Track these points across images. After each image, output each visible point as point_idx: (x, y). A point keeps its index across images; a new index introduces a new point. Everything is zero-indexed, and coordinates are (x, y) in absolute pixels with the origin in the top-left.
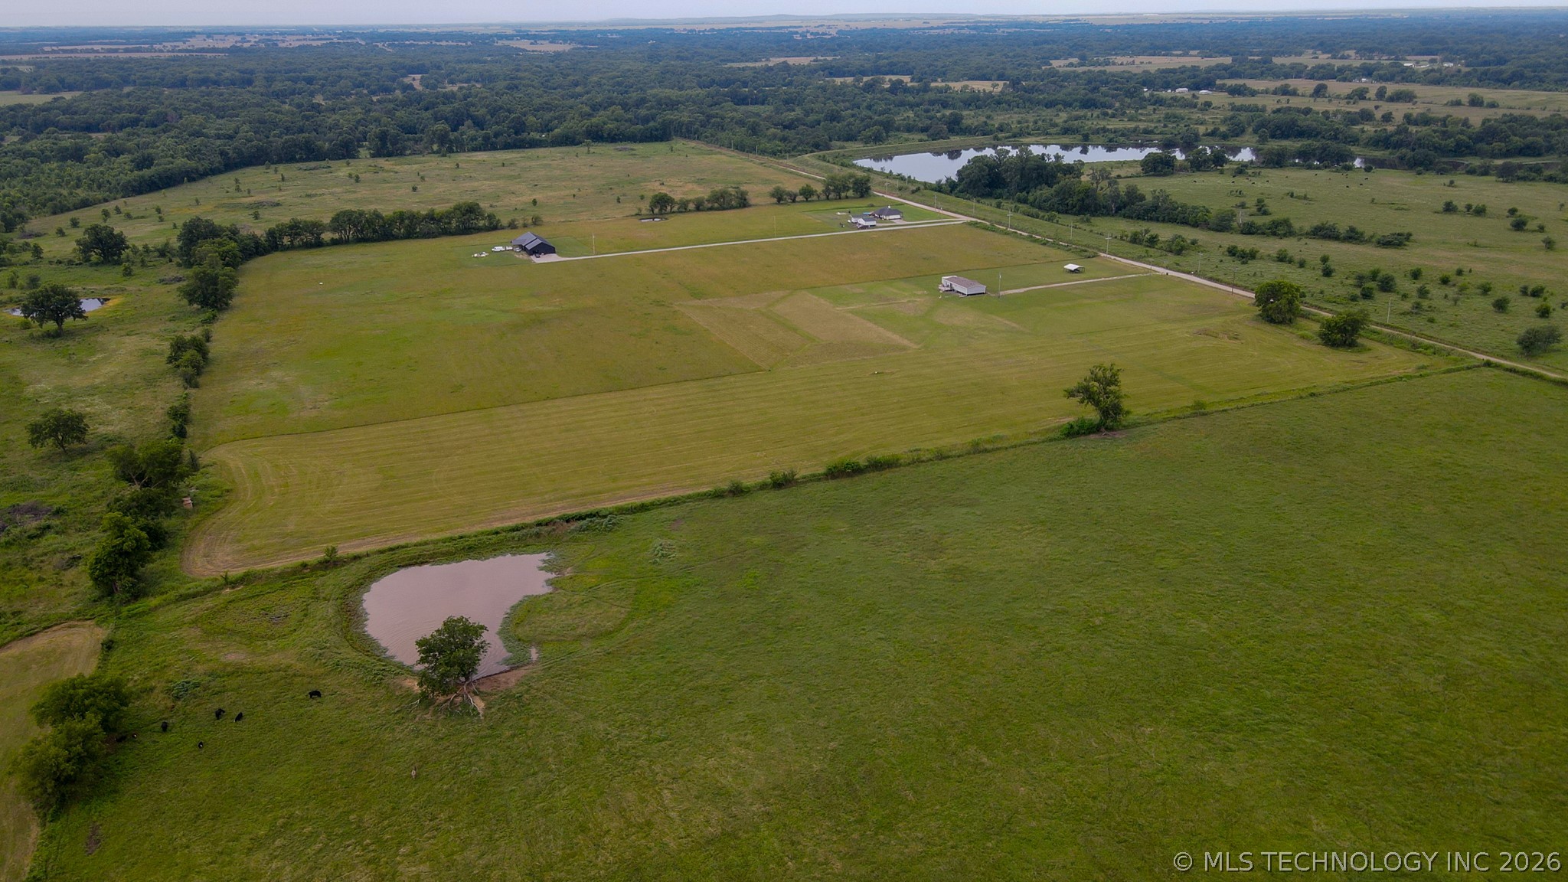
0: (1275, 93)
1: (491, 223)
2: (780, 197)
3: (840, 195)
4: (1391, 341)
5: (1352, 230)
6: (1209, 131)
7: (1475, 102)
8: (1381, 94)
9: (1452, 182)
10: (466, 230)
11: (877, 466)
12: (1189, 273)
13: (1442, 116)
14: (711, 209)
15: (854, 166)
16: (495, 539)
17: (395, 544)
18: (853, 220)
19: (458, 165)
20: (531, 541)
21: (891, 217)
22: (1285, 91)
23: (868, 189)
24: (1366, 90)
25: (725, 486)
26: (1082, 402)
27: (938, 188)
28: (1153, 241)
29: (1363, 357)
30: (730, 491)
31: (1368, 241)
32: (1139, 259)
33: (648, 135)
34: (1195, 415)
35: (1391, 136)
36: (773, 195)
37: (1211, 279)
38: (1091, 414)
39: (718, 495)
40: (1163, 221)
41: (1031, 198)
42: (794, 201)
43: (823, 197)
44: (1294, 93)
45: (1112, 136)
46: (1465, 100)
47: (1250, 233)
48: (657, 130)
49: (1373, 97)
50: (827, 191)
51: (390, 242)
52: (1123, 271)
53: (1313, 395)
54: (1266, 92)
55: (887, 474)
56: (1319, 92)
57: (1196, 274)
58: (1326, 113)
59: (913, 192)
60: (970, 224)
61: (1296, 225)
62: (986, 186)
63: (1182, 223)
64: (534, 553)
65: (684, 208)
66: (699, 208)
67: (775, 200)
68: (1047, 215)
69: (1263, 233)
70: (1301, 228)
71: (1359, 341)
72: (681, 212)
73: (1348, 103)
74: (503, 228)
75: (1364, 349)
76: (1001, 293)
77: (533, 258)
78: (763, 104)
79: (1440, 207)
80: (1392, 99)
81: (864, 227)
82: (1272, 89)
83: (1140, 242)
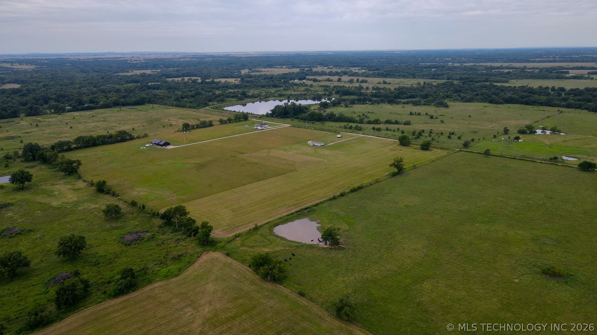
0: (326, 80)
1: (130, 138)
2: (222, 122)
3: (239, 120)
4: (435, 148)
5: (396, 121)
6: (323, 94)
7: (385, 83)
8: (358, 81)
9: (403, 106)
10: (123, 140)
11: (360, 188)
12: (369, 135)
13: (383, 87)
14: (202, 127)
16: (291, 216)
18: (255, 128)
19: (74, 117)
20: (299, 216)
21: (266, 126)
22: (329, 80)
23: (248, 118)
24: (353, 80)
25: (332, 197)
26: (394, 167)
27: (267, 115)
28: (351, 128)
29: (433, 152)
30: (333, 198)
31: (401, 124)
32: (352, 133)
33: (137, 103)
34: (414, 168)
35: (377, 94)
36: (220, 122)
37: (377, 136)
38: (396, 170)
39: (331, 200)
41: (300, 117)
42: (226, 123)
43: (234, 121)
44: (332, 81)
45: (296, 96)
46: (382, 82)
47: (370, 123)
48: (140, 101)
49: (356, 81)
50: (235, 119)
51: (99, 147)
52: (351, 136)
53: (433, 161)
54: (323, 80)
57: (371, 135)
58: (349, 87)
59: (260, 118)
60: (291, 126)
61: (381, 120)
62: (284, 114)
64: (303, 218)
66: (197, 128)
67: (220, 123)
68: (311, 122)
69: (374, 123)
70: (383, 121)
71: (430, 148)
72: (192, 129)
73: (350, 84)
74: (135, 139)
75: (431, 150)
76: (328, 145)
77: (164, 147)
78: (158, 89)
79: (409, 113)
80: (361, 82)
81: (261, 130)
82: (325, 80)
83: (347, 128)
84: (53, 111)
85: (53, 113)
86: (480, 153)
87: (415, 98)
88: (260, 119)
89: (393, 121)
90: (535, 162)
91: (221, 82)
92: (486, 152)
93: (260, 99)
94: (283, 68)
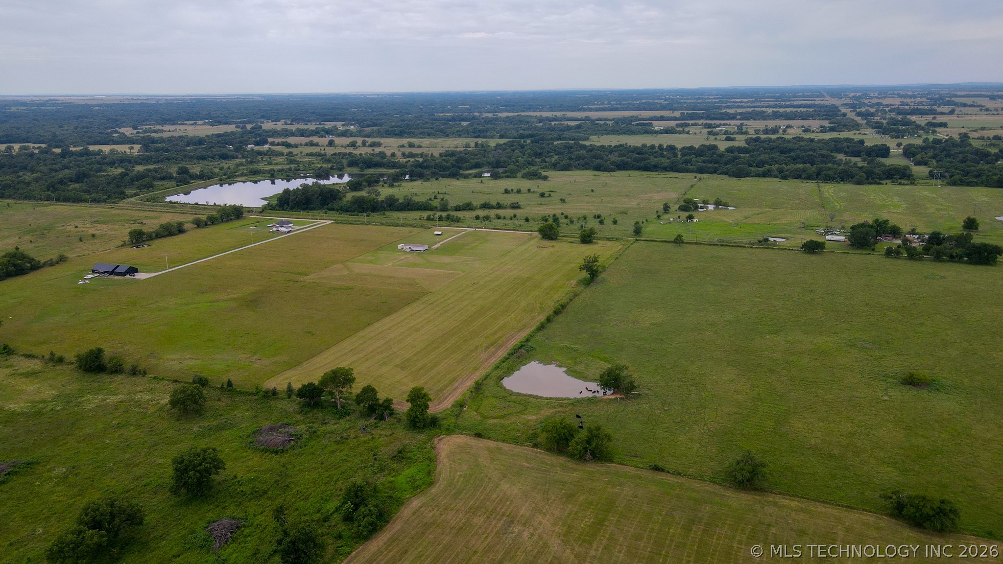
0: (306, 145)
1: (33, 265)
2: (199, 224)
3: (230, 218)
4: (599, 239)
5: (498, 204)
7: (411, 145)
8: (364, 143)
9: (479, 181)
12: (481, 228)
13: (420, 153)
14: (166, 236)
16: (509, 362)
18: (274, 229)
20: (519, 360)
21: (290, 225)
22: (312, 144)
25: (539, 325)
26: (587, 271)
28: (441, 219)
29: (602, 245)
30: (541, 327)
31: (506, 207)
32: (450, 226)
34: (604, 271)
37: (495, 229)
38: (587, 275)
39: (539, 329)
40: (415, 210)
41: (337, 207)
42: (206, 225)
43: (220, 221)
44: (317, 145)
45: (281, 173)
47: (459, 210)
49: (361, 145)
50: (222, 217)
52: (455, 232)
53: (617, 258)
54: (301, 145)
56: (331, 143)
57: (485, 228)
58: (361, 154)
60: (335, 223)
61: (475, 204)
63: (425, 210)
65: (150, 237)
66: (157, 236)
67: (196, 226)
68: (364, 214)
69: (467, 209)
71: (593, 240)
72: (149, 240)
73: (357, 149)
75: (596, 243)
76: (433, 248)
79: (502, 191)
80: (371, 146)
81: (289, 232)
82: (304, 143)
83: (433, 220)
86: (665, 241)
88: (261, 214)
89: (494, 203)
90: (743, 247)
92: (676, 239)
93: (221, 180)
94: (199, 125)
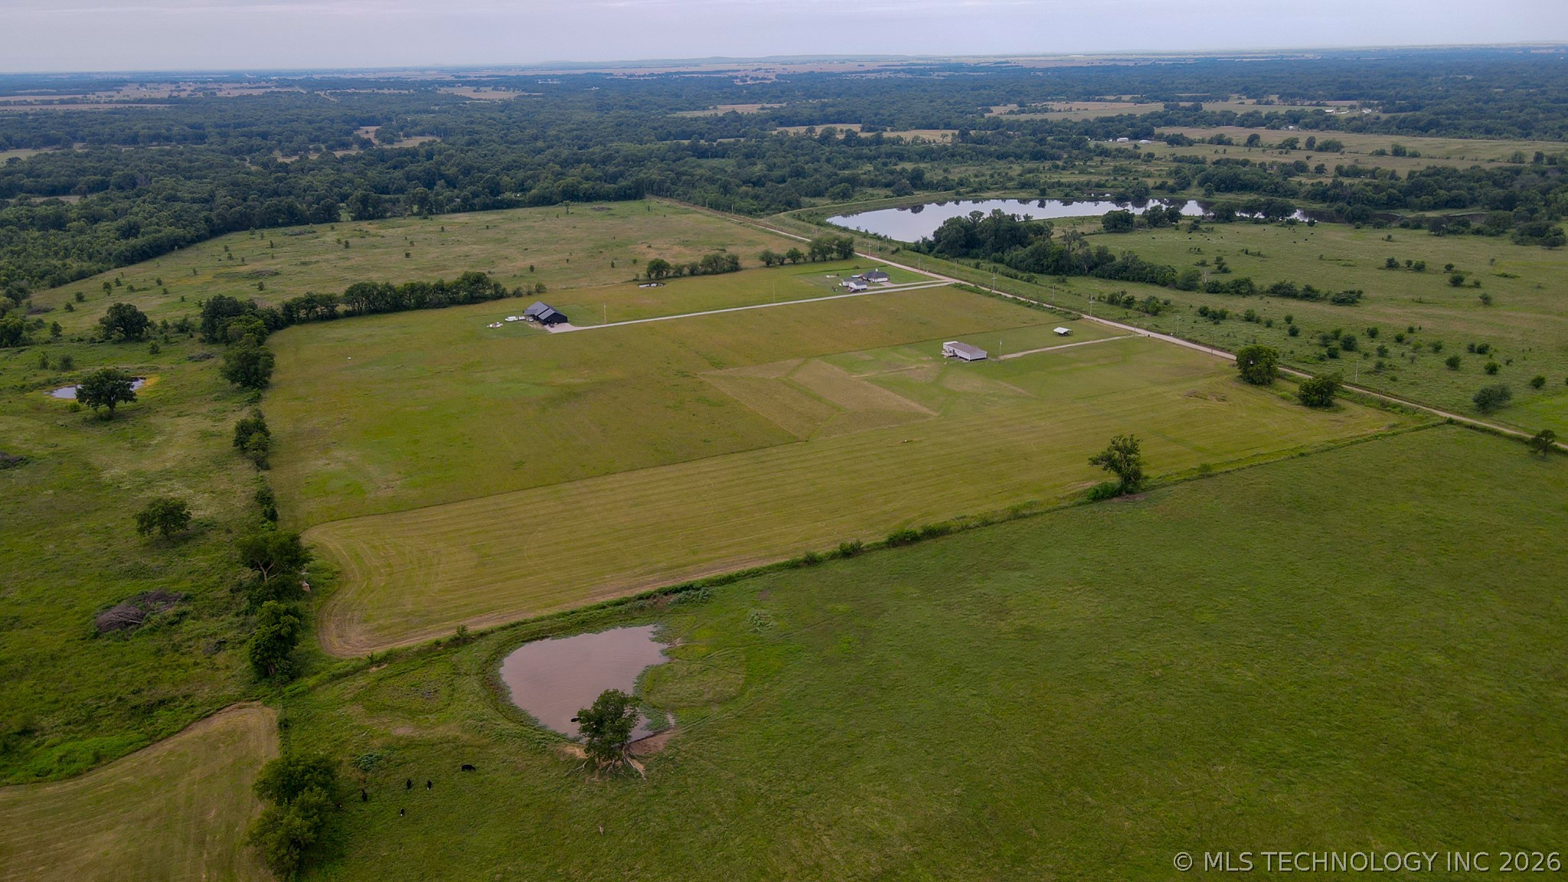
0: (1211, 142)
1: (497, 292)
2: (770, 261)
3: (825, 257)
4: (1361, 400)
5: (1308, 288)
6: (1158, 184)
7: (1398, 152)
8: (1310, 144)
9: (1389, 237)
10: (473, 299)
11: (931, 534)
12: (1168, 334)
13: (1371, 167)
14: (705, 273)
15: (829, 225)
16: (604, 613)
17: (513, 621)
18: (844, 284)
19: (442, 228)
20: (636, 614)
21: (880, 280)
22: (1220, 141)
23: (852, 250)
24: (1296, 141)
25: (801, 556)
26: (1105, 469)
27: (916, 248)
28: (1129, 303)
29: (1339, 416)
30: (805, 561)
31: (1324, 299)
32: (1120, 320)
33: (622, 193)
34: (1202, 477)
35: (1328, 190)
36: (762, 259)
37: (1189, 340)
38: (1113, 479)
39: (795, 565)
40: (1133, 280)
41: (1007, 258)
42: (782, 264)
43: (809, 259)
44: (1229, 143)
45: (1068, 190)
46: (1389, 150)
47: (1215, 292)
48: (630, 189)
49: (1303, 146)
50: (813, 254)
51: (403, 313)
52: (1108, 333)
53: (1302, 455)
54: (1203, 141)
55: (942, 541)
56: (1253, 141)
57: (1175, 336)
58: (1262, 165)
59: (893, 252)
60: (955, 286)
61: (1257, 283)
62: (962, 246)
63: (1151, 282)
64: (642, 625)
65: (679, 273)
66: (693, 273)
67: (764, 263)
68: (1026, 275)
69: (1228, 292)
70: (1262, 287)
71: (1336, 401)
72: (677, 277)
73: (1281, 153)
74: (508, 296)
75: (1338, 409)
76: (1002, 358)
77: (547, 327)
78: (723, 157)
79: (1384, 263)
80: (1320, 149)
81: (856, 291)
82: (1208, 138)
83: (1118, 303)
84: (415, 208)
85: (414, 215)
86: (1517, 439)
87: (1464, 207)
88: (893, 257)
89: (1300, 288)
91: (902, 139)
92: (1542, 435)
93: (958, 193)
94: (1124, 101)
